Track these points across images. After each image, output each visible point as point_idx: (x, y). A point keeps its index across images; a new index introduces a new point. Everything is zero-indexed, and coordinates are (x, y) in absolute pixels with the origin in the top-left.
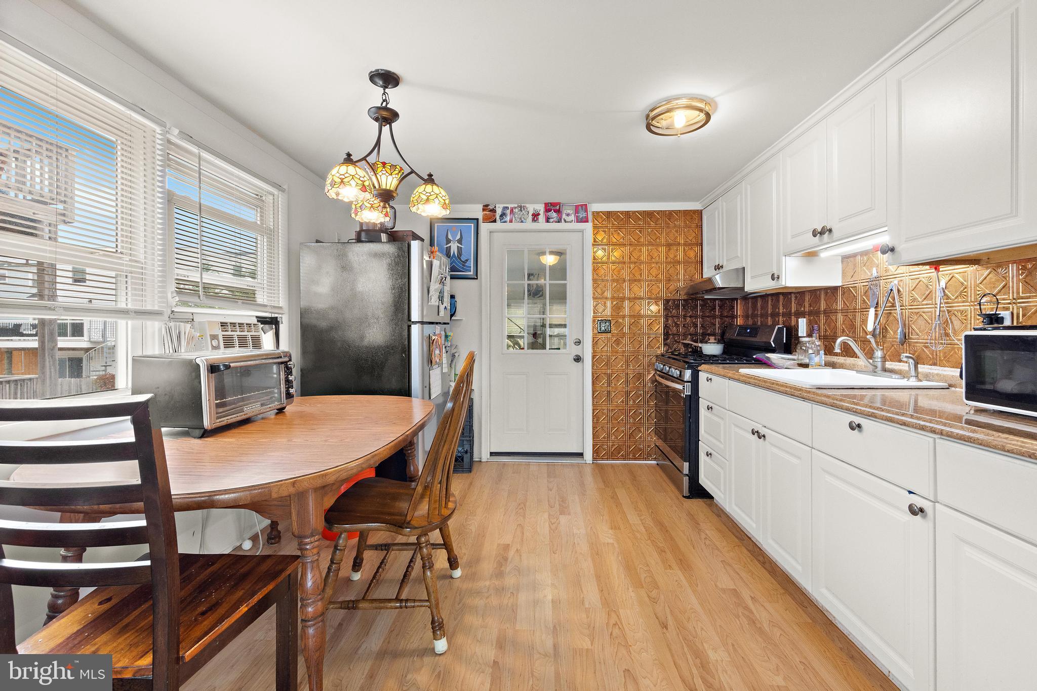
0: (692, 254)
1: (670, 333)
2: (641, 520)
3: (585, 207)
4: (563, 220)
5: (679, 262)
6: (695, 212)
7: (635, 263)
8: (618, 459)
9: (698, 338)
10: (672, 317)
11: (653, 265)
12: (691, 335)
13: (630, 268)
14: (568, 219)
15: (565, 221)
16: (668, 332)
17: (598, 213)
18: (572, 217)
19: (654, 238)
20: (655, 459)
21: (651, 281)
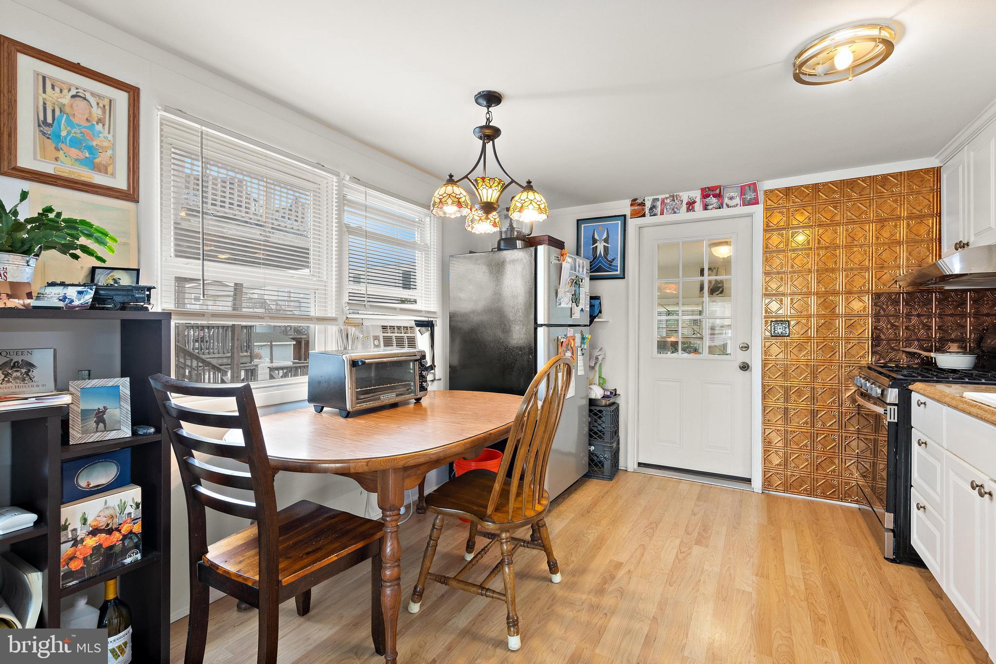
0: (923, 231)
1: (883, 337)
2: (804, 574)
3: (754, 187)
4: (725, 205)
5: (899, 243)
6: (927, 171)
7: (826, 248)
8: (799, 493)
9: (932, 345)
10: (887, 316)
11: (855, 249)
12: (918, 340)
13: (819, 255)
14: (731, 203)
15: (728, 206)
16: (878, 337)
17: (772, 191)
18: (737, 200)
19: (857, 214)
20: (857, 502)
21: (852, 269)
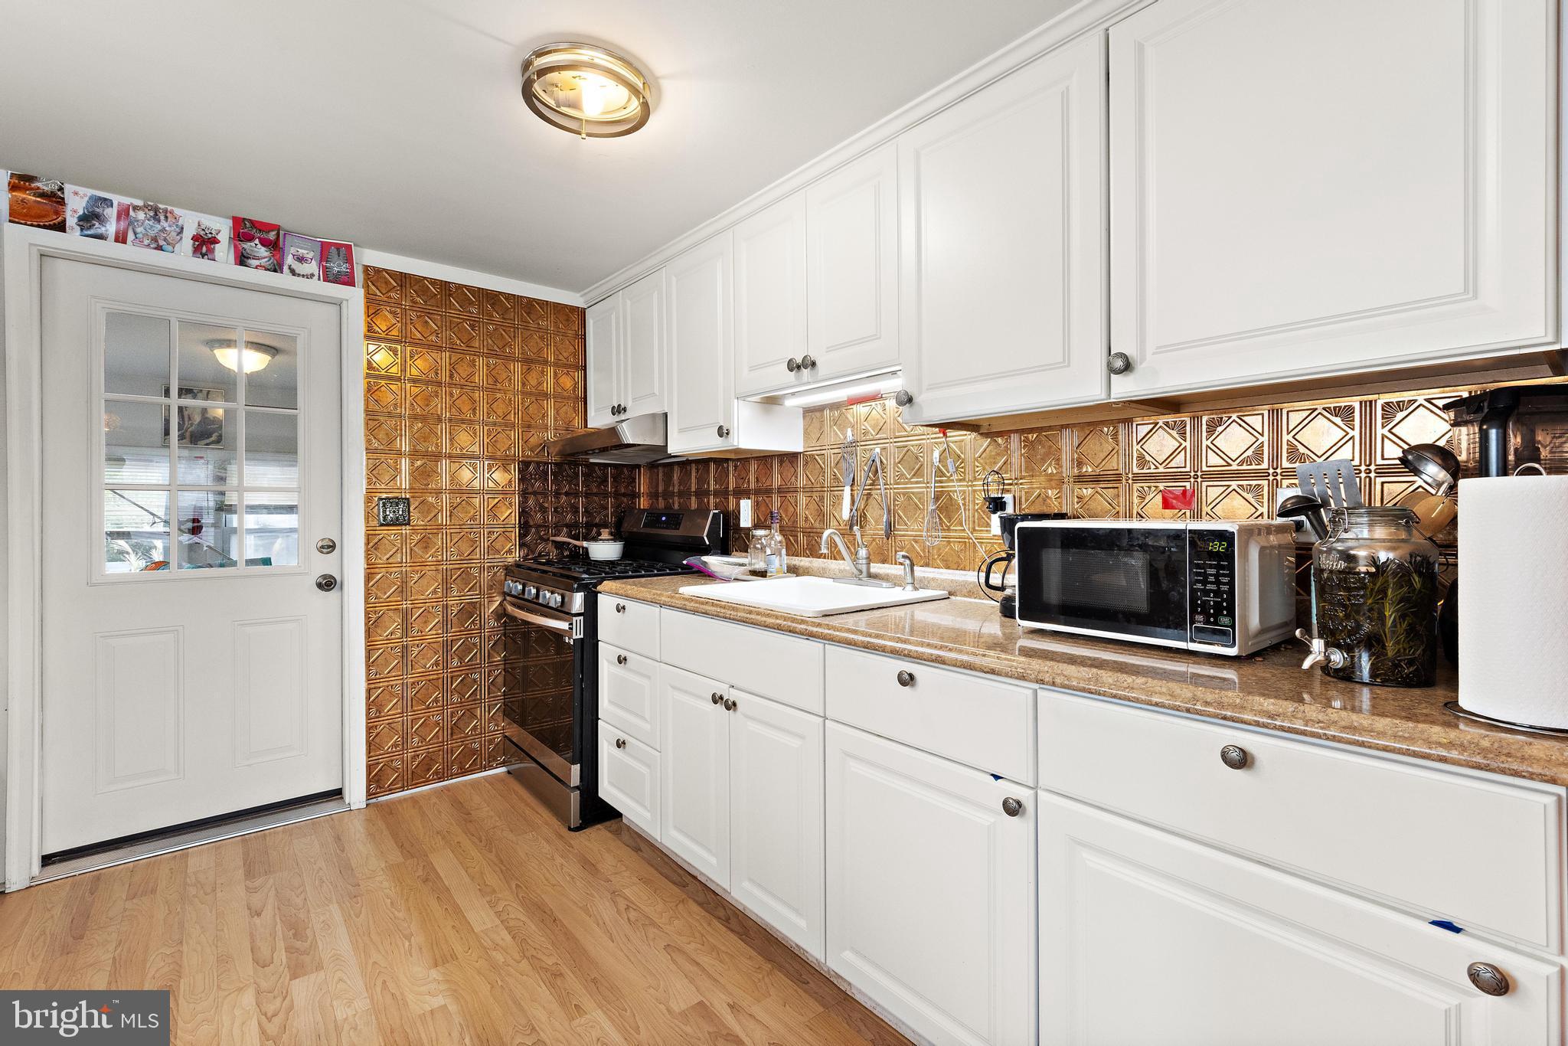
0: (567, 382)
1: (531, 523)
2: (498, 914)
3: (345, 253)
4: (286, 268)
5: (546, 396)
6: (574, 309)
7: (462, 387)
8: (427, 782)
9: (579, 532)
10: (535, 493)
11: (498, 395)
12: (567, 526)
13: (451, 395)
14: (299, 268)
15: (293, 272)
16: (526, 523)
17: (378, 271)
18: (313, 267)
19: (501, 345)
20: (503, 764)
21: (495, 424)
